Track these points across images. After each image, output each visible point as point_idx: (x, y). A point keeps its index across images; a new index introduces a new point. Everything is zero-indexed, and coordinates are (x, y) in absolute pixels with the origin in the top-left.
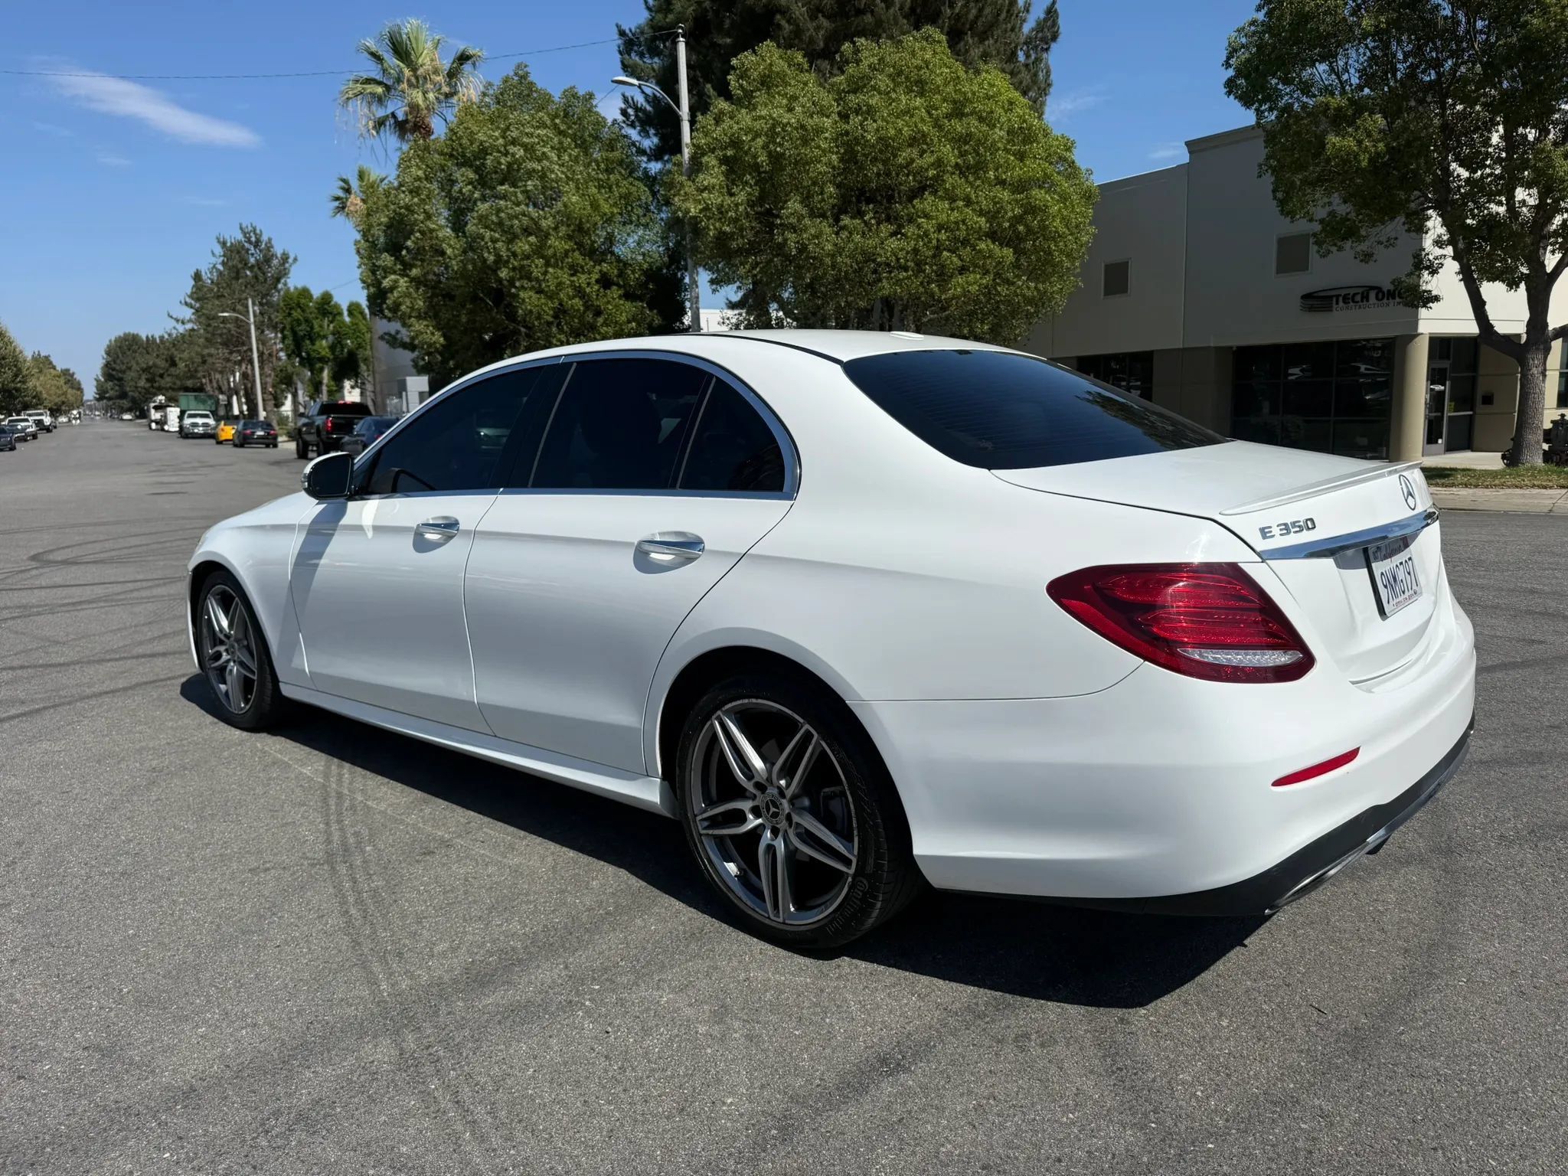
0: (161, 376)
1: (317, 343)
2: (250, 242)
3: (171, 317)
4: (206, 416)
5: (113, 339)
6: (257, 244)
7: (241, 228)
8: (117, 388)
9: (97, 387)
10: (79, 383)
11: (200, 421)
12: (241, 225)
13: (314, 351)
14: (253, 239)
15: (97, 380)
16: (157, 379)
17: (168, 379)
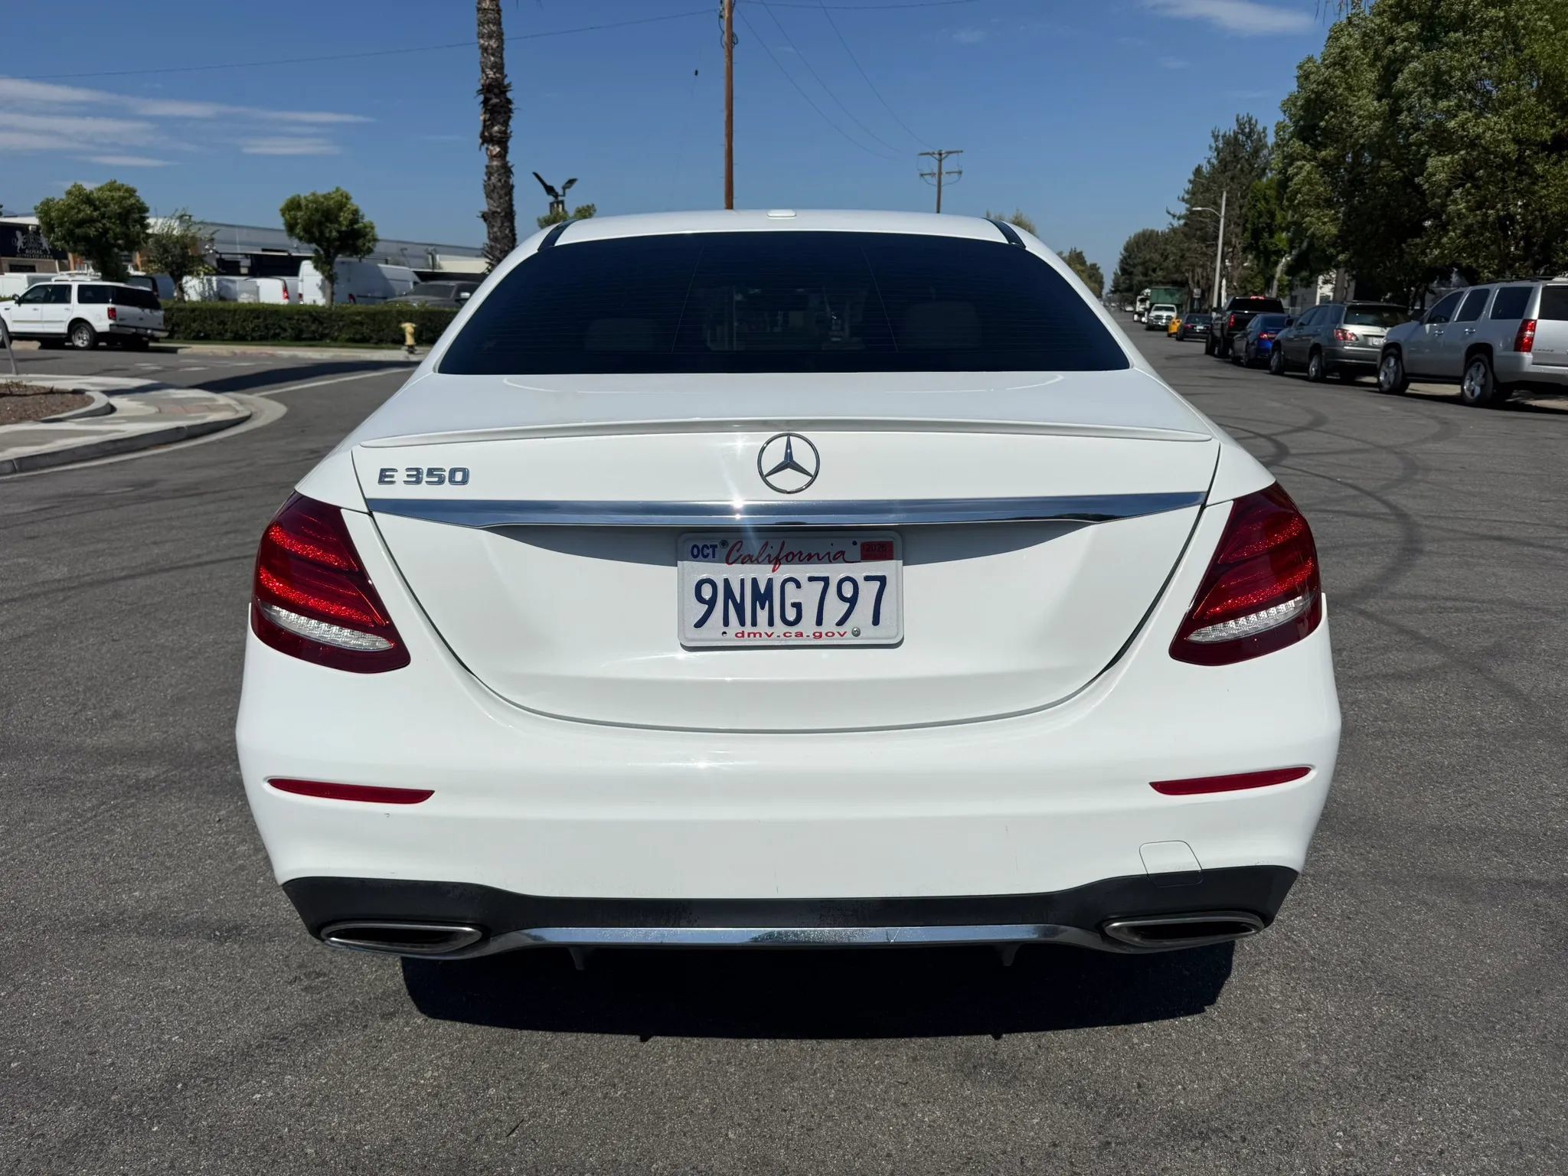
0: (1154, 270)
1: (1276, 236)
2: (1243, 133)
3: (1169, 213)
4: (1171, 309)
5: (1133, 236)
6: (1249, 136)
7: (1237, 120)
8: (1128, 282)
9: (1114, 281)
10: (1102, 277)
11: (1165, 314)
12: (1238, 116)
13: (1271, 244)
14: (1247, 130)
15: (1115, 274)
16: (1150, 272)
17: (1160, 273)
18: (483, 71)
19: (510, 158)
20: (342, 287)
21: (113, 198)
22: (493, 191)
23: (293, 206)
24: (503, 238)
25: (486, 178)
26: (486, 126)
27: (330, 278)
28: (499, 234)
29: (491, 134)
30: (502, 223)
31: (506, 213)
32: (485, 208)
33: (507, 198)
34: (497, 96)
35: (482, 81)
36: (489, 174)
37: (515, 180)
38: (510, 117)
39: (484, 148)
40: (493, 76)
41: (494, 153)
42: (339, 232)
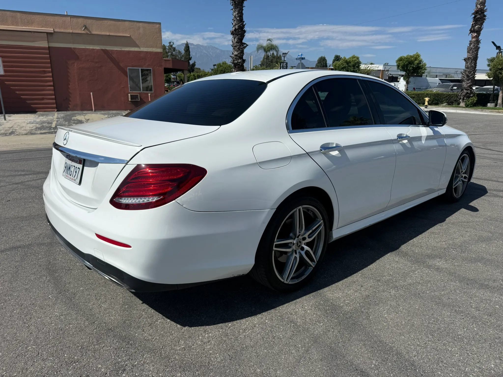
18: (476, 6)
19: (480, 38)
20: (411, 85)
21: (353, 61)
22: (470, 50)
23: (401, 59)
24: (471, 67)
25: (469, 45)
26: (473, 26)
27: (408, 83)
28: (469, 65)
29: (474, 29)
30: (472, 62)
31: (474, 58)
32: (466, 57)
33: (476, 52)
34: (479, 14)
35: (475, 10)
36: (470, 44)
37: (480, 45)
38: (484, 22)
39: (470, 34)
40: (480, 7)
41: (474, 36)
42: (413, 67)
